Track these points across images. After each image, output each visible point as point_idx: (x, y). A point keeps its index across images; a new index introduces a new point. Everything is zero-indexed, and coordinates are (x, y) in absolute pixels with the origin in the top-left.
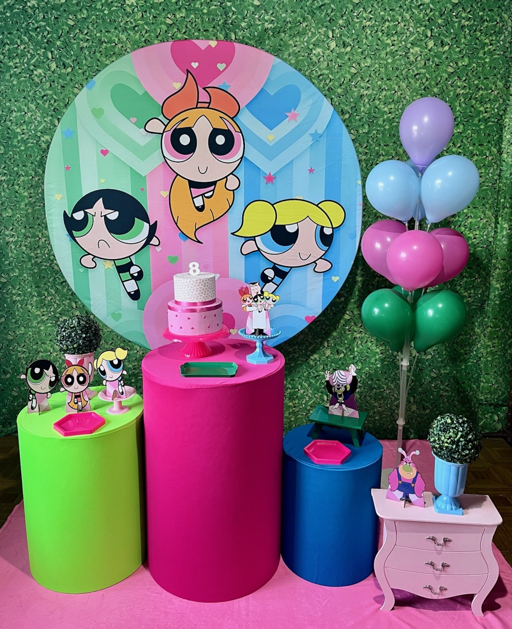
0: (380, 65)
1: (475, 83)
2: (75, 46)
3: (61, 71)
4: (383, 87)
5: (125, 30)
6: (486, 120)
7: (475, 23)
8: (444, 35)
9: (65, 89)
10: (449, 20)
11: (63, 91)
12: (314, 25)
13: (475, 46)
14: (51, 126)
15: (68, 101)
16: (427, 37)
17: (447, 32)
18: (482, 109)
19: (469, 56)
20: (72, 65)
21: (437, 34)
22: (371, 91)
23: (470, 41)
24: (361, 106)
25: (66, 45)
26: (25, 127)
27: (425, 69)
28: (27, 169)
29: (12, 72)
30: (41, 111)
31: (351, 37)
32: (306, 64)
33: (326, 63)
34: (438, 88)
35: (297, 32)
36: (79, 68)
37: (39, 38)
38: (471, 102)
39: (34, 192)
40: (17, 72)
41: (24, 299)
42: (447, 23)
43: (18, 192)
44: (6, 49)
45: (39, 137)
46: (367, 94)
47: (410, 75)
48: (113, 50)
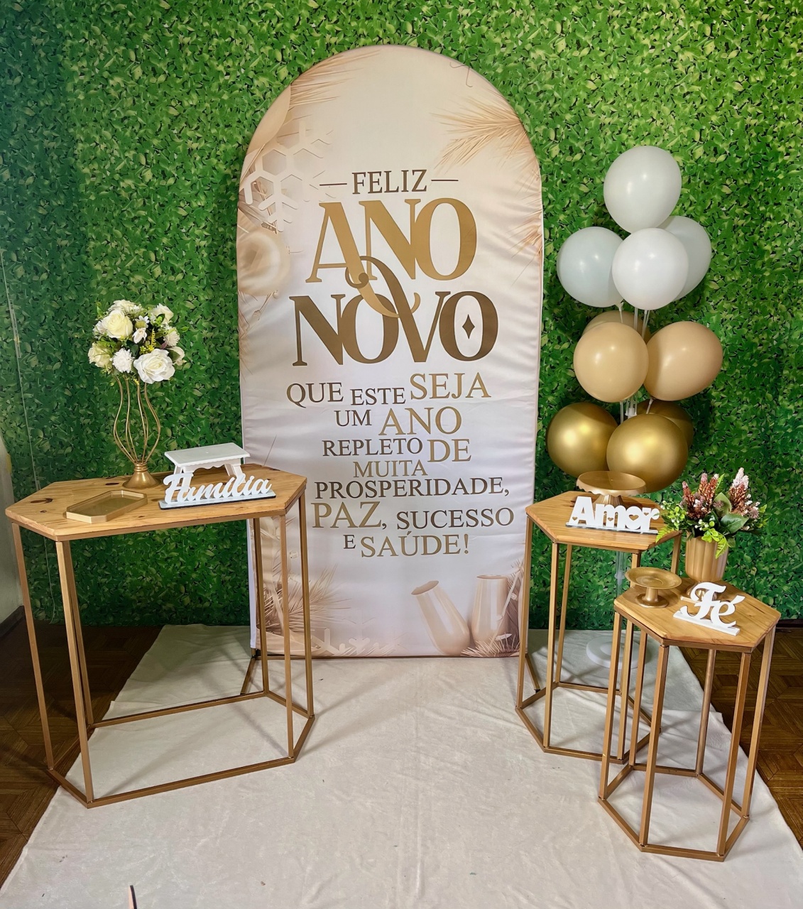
0: (632, 78)
1: (774, 109)
2: (171, 42)
3: (149, 81)
4: (635, 112)
5: (246, 17)
6: (786, 167)
7: (778, 17)
8: (730, 33)
9: (156, 108)
10: (739, 11)
11: (153, 112)
12: (533, 14)
13: (775, 52)
14: (135, 165)
15: (159, 126)
16: (705, 36)
17: (735, 29)
18: (782, 149)
19: (766, 68)
20: (167, 72)
21: (720, 33)
22: (616, 118)
23: (770, 44)
24: (600, 142)
25: (159, 39)
26: (96, 166)
27: (700, 86)
28: (99, 229)
29: (76, 81)
30: (119, 142)
31: (589, 35)
32: (520, 74)
33: (549, 73)
34: (718, 116)
35: (507, 24)
36: (177, 77)
37: (117, 28)
38: (766, 139)
39: (110, 265)
40: (84, 82)
41: (95, 422)
42: (737, 16)
43: (87, 264)
44: (68, 45)
45: (117, 181)
46: (609, 123)
47: (676, 95)
48: (229, 49)
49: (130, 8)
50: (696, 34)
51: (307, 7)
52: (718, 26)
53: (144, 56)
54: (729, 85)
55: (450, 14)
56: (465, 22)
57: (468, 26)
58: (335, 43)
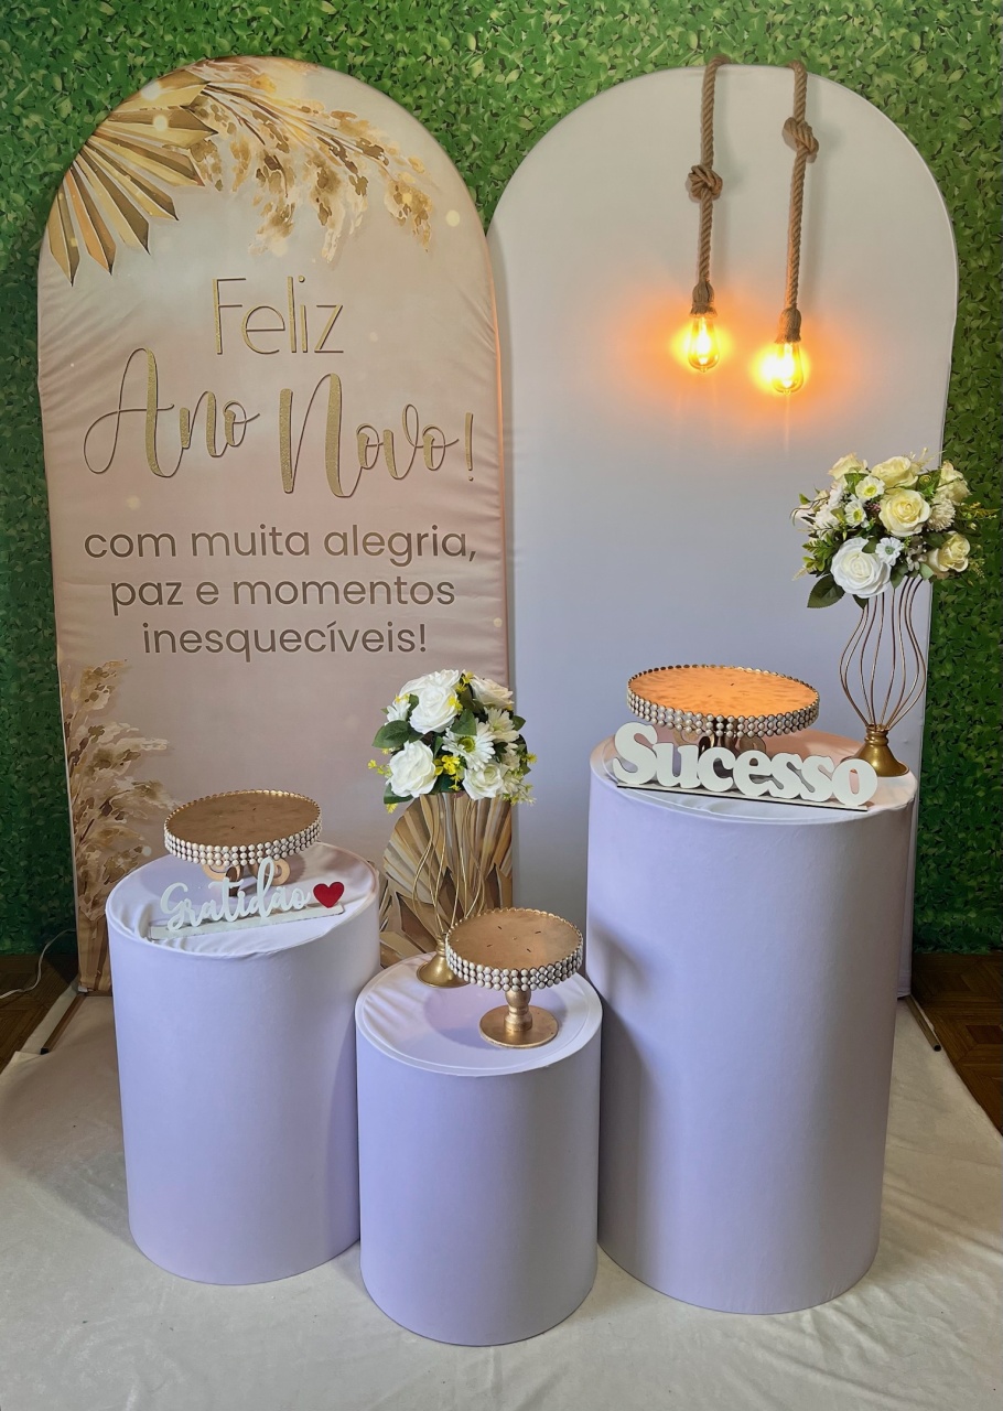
49: (55, 13)
50: (898, 47)
51: (320, 13)
52: (932, 35)
53: (76, 86)
54: (951, 122)
55: (532, 21)
56: (555, 33)
57: (558, 38)
58: (362, 64)
